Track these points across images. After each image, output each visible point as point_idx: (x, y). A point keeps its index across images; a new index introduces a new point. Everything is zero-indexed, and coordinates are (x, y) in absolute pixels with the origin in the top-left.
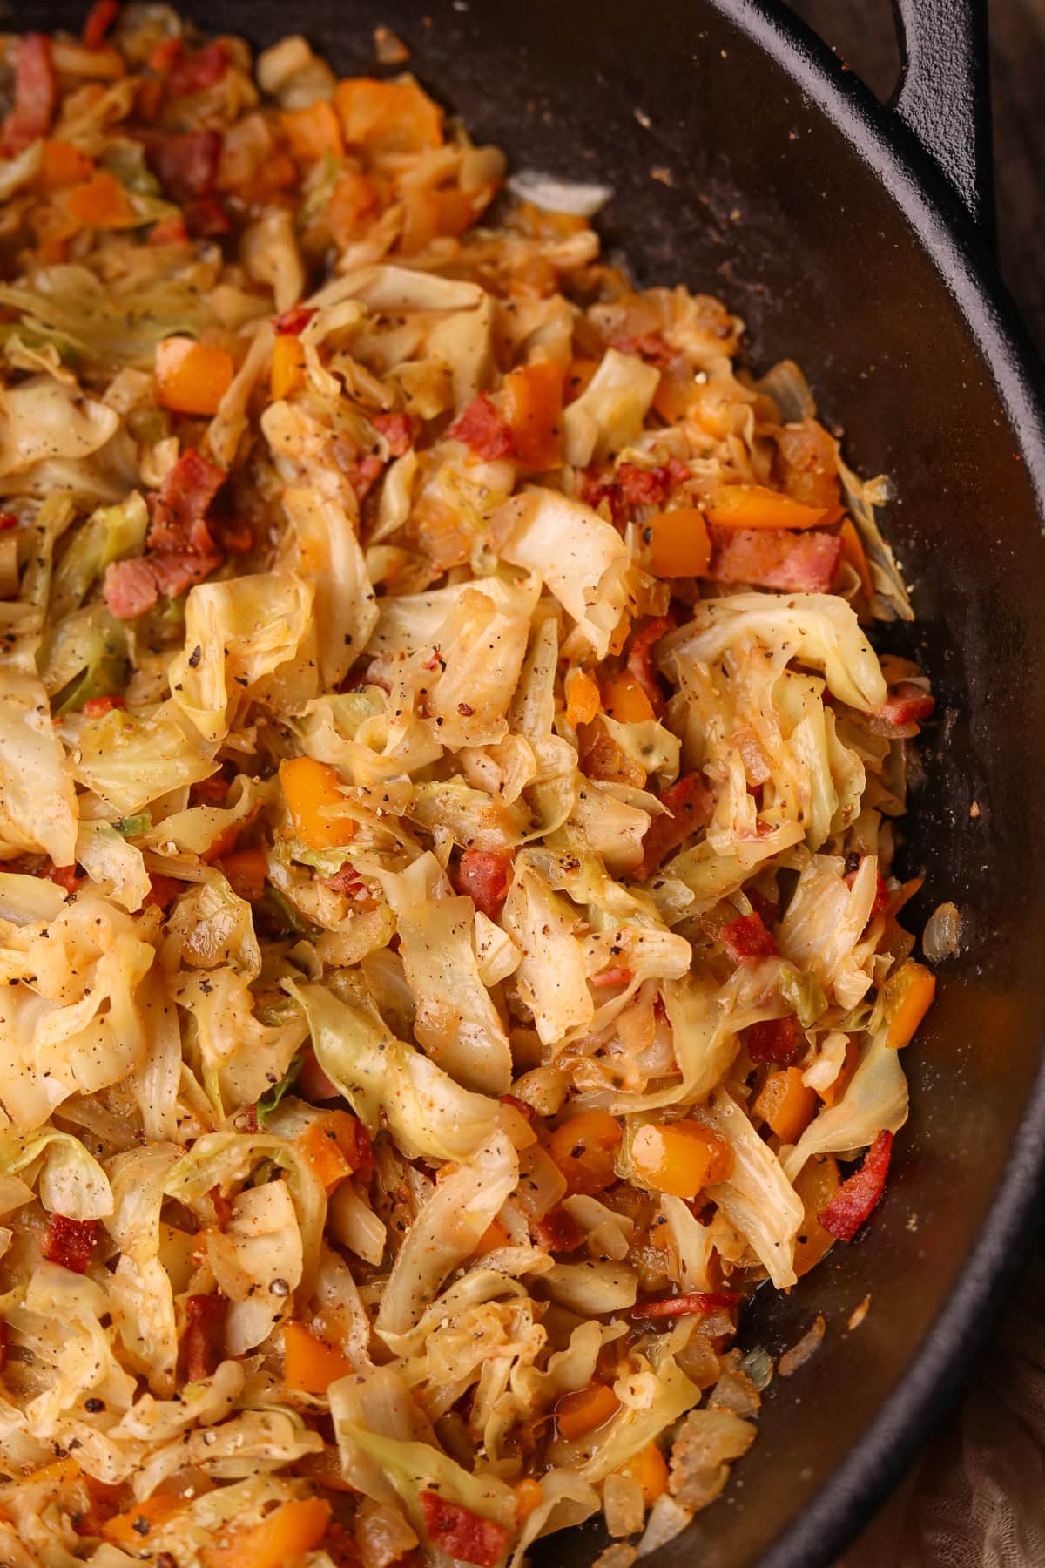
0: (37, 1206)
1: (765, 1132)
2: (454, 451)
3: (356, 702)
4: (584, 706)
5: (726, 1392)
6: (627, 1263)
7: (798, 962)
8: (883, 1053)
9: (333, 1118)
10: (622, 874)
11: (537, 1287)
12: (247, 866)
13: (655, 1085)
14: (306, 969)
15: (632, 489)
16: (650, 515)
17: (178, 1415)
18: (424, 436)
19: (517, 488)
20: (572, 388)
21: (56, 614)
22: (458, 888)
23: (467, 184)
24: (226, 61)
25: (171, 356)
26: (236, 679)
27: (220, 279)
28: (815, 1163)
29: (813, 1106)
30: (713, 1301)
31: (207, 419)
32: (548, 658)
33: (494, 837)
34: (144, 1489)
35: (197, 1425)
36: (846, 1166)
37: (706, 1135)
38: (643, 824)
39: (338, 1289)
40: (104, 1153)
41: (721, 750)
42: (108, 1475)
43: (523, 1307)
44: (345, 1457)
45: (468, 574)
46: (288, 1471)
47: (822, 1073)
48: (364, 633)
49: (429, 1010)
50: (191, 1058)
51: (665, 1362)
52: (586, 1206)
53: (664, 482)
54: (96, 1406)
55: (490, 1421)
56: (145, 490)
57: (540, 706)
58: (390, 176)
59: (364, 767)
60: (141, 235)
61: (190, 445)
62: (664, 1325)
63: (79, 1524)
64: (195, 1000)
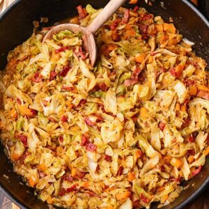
0: (104, 153)
1: (188, 162)
2: (169, 73)
3: (151, 102)
4: (178, 108)
5: (177, 190)
6: (169, 173)
7: (196, 143)
8: (204, 156)
9: (139, 150)
10: (178, 129)
11: (158, 174)
12: (135, 119)
13: (176, 154)
14: (139, 132)
15: (189, 83)
16: (191, 86)
17: (116, 179)
18: (166, 71)
19: (175, 80)
20: (185, 68)
21: (118, 85)
22: (159, 127)
23: (177, 39)
24: (151, 17)
25: (138, 55)
26: (138, 97)
27: (145, 45)
28: (193, 167)
29: (194, 160)
30: (178, 180)
31: (140, 64)
32: (175, 102)
33: (164, 122)
34: (110, 187)
35: (118, 181)
36: (197, 168)
37: (181, 161)
38: (182, 124)
39: (136, 169)
40: (113, 148)
41: (193, 116)
42: (107, 184)
43: (156, 176)
44: (133, 188)
45: (168, 90)
46: (126, 188)
47: (196, 157)
48: (154, 94)
49: (152, 140)
50: (125, 140)
51: (171, 185)
52: (166, 166)
53: (193, 83)
54: (107, 176)
55: (150, 188)
56: (131, 71)
57: (173, 107)
58: (168, 36)
59: (151, 110)
60: (136, 38)
61: (138, 67)
62: (172, 181)
63: (103, 189)
64: (126, 133)
